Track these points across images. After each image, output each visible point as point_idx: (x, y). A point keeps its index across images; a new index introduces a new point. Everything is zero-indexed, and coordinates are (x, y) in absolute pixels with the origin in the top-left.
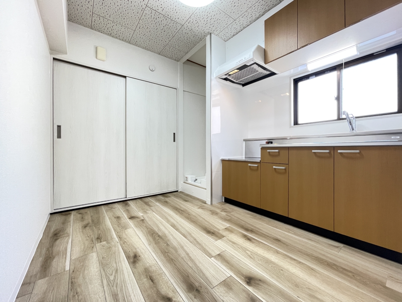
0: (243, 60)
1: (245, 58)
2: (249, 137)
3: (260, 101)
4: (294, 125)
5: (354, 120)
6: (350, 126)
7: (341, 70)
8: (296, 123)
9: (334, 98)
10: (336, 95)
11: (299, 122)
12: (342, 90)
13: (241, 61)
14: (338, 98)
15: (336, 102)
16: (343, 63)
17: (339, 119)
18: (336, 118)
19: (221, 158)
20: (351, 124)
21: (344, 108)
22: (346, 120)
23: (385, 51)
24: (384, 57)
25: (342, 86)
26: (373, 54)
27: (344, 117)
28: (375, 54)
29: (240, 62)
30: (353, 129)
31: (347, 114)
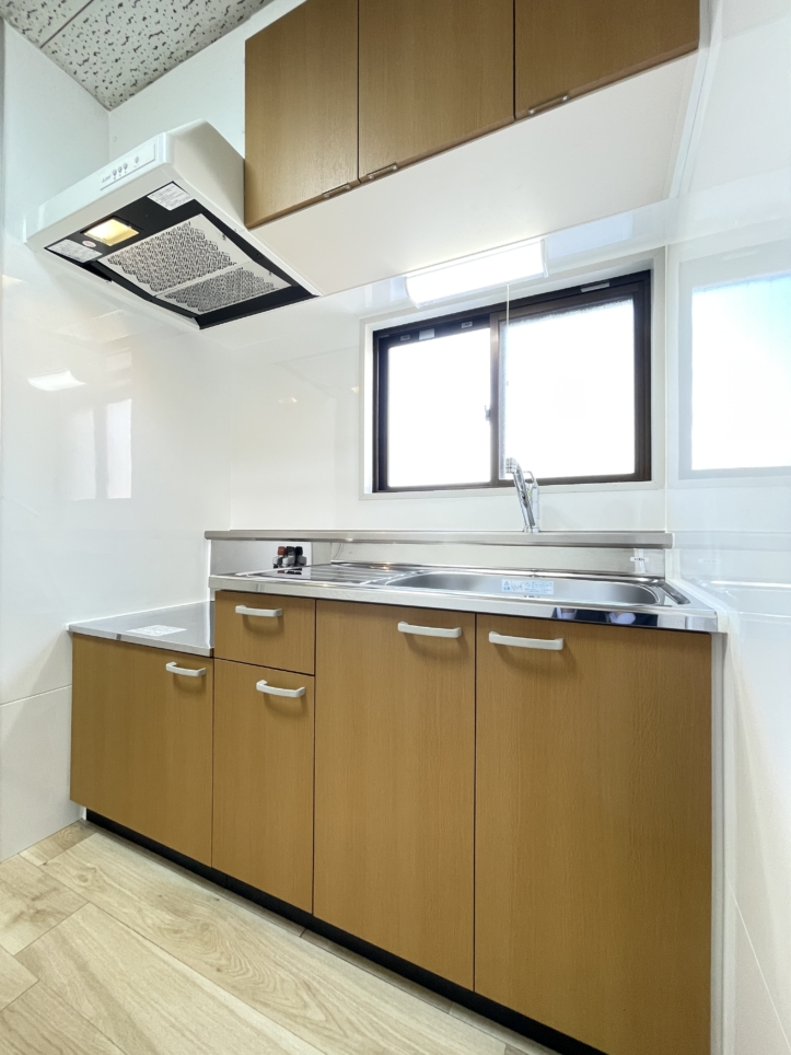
0: (128, 171)
1: (137, 160)
2: (233, 524)
3: (295, 400)
4: (374, 491)
5: (535, 491)
6: (525, 509)
7: (501, 324)
8: (380, 484)
9: (484, 414)
10: (487, 403)
11: (392, 482)
12: (503, 385)
13: (123, 173)
14: (494, 415)
15: (487, 426)
16: (505, 303)
17: (497, 482)
18: (487, 478)
19: (66, 626)
20: (526, 505)
21: (509, 451)
22: (515, 488)
23: (607, 285)
24: (602, 304)
25: (503, 376)
26: (579, 288)
27: (508, 477)
28: (584, 290)
29: (118, 177)
30: (532, 523)
31: (518, 472)
